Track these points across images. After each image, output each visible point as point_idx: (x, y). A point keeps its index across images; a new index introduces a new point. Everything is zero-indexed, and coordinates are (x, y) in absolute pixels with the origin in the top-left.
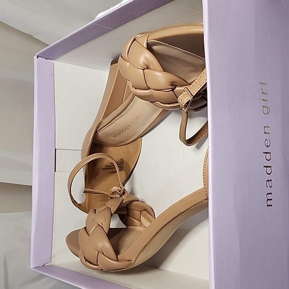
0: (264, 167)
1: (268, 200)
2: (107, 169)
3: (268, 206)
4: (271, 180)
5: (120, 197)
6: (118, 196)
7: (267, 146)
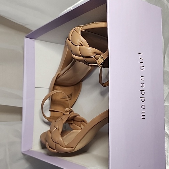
0: (140, 98)
1: (142, 115)
2: (63, 98)
3: (142, 118)
4: (144, 105)
5: (69, 113)
6: (68, 113)
7: (143, 87)
